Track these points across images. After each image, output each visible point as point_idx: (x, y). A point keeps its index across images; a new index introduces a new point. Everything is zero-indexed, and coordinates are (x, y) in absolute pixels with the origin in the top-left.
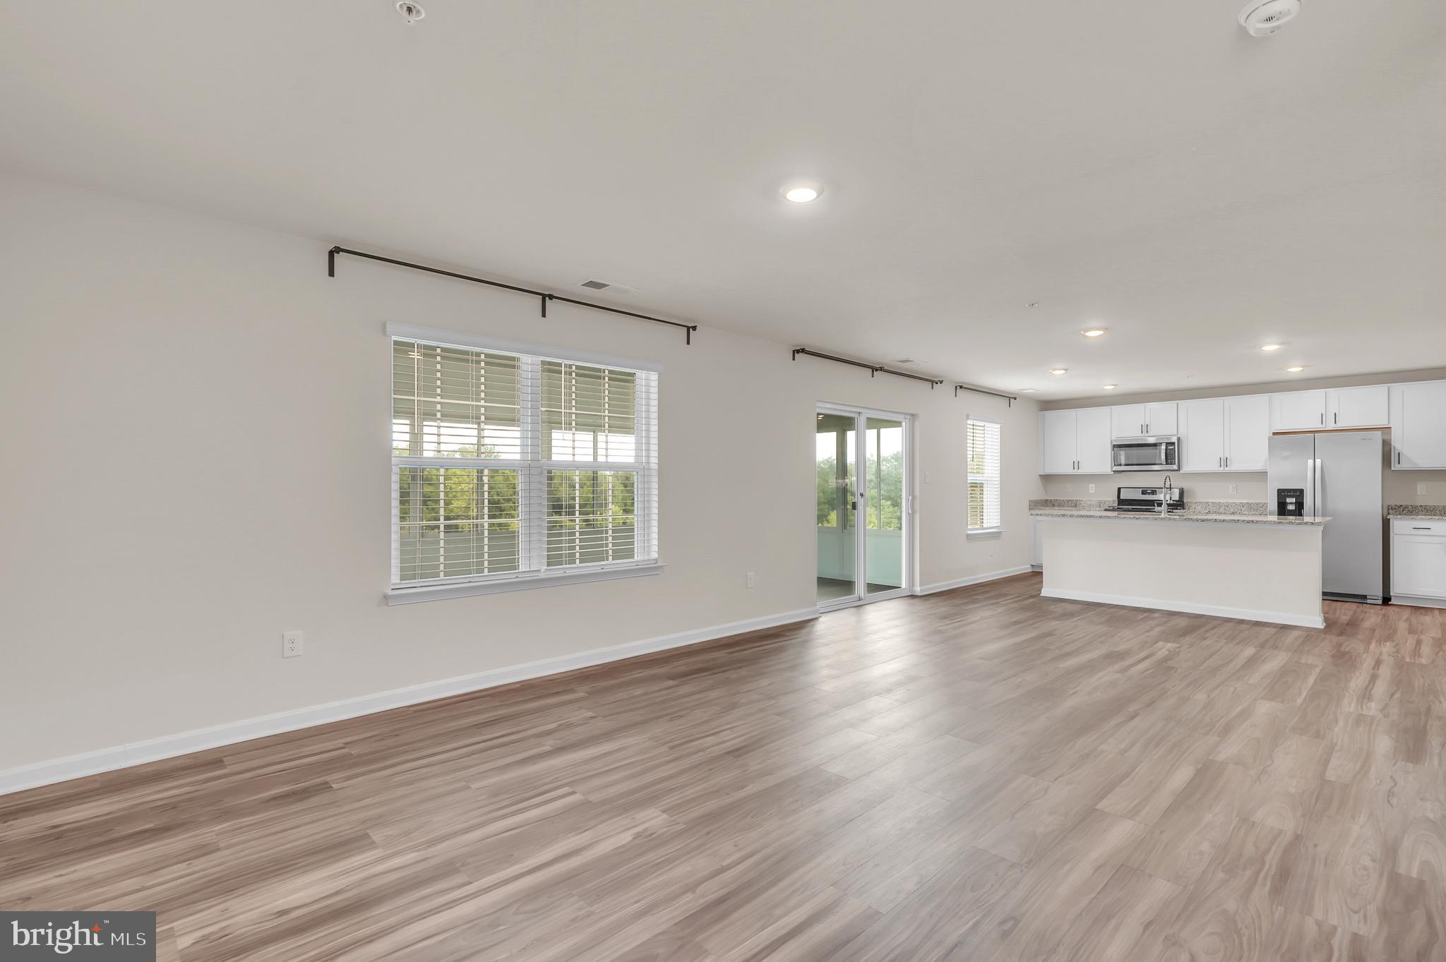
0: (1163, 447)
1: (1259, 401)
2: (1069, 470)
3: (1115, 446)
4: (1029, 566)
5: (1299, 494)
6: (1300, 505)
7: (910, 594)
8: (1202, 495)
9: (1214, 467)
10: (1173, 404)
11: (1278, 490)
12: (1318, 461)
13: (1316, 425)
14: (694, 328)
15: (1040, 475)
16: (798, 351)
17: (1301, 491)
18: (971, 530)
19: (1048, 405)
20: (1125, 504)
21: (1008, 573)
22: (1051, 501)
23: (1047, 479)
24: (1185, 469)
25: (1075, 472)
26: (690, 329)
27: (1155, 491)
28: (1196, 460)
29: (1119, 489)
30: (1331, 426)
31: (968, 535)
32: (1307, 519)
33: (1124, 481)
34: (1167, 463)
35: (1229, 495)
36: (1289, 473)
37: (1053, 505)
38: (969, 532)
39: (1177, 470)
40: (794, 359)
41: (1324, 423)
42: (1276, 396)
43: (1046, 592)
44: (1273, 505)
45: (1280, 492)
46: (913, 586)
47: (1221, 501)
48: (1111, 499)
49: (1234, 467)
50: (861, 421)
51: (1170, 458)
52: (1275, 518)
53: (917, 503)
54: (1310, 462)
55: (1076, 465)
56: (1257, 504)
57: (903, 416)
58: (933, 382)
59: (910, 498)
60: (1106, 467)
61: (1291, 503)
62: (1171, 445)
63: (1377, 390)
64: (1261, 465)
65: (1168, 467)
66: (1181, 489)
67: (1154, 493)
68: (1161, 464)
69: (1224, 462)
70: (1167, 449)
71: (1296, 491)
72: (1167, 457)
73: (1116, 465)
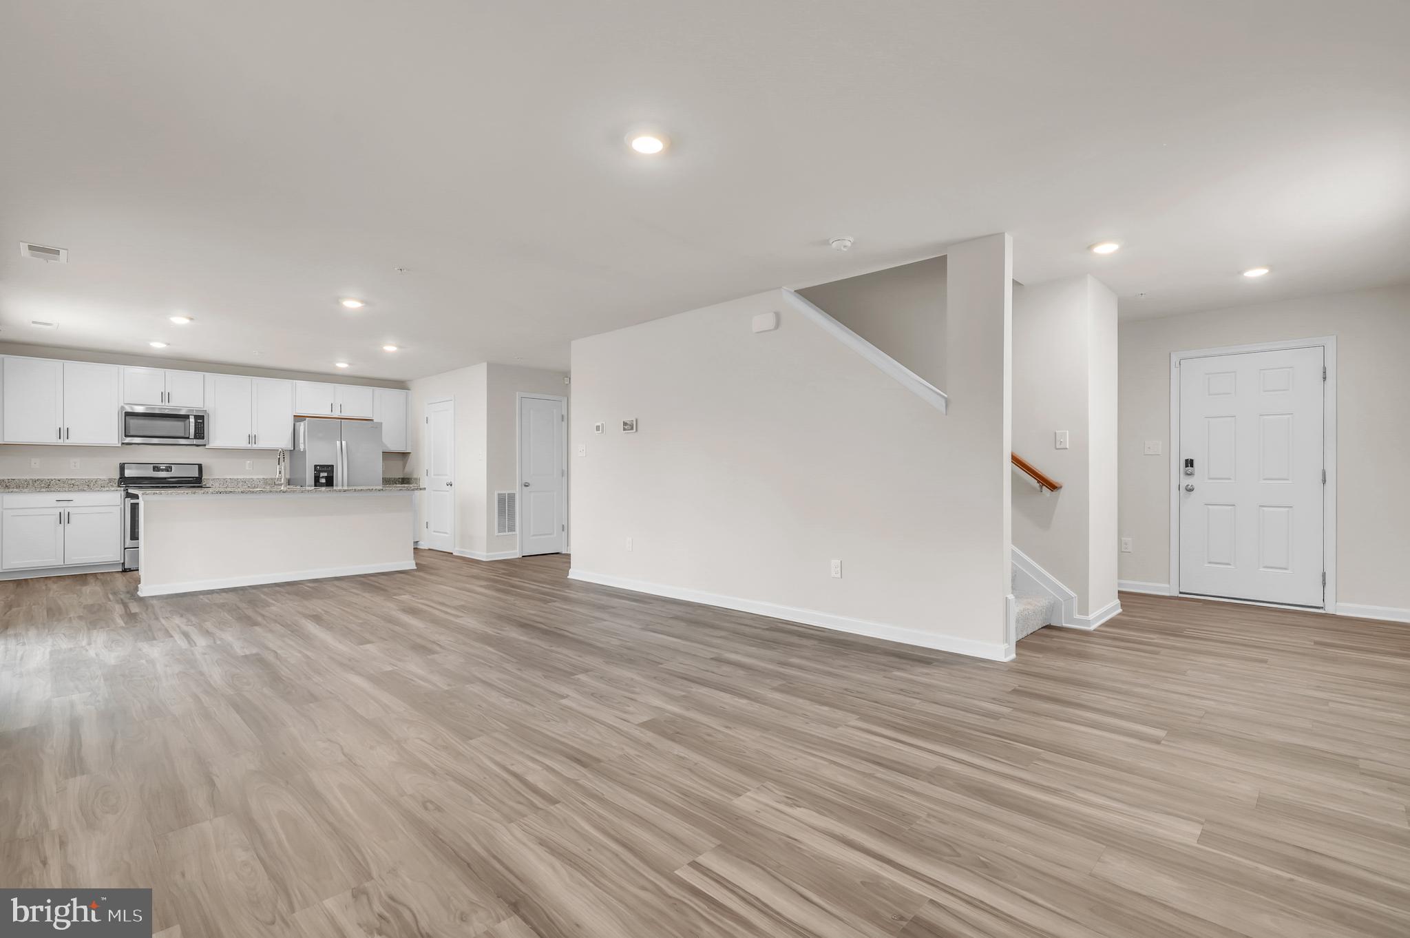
0: (192, 420)
3: (127, 414)
5: (330, 469)
6: (330, 478)
8: (217, 470)
9: (243, 444)
13: (326, 412)
17: (333, 466)
24: (211, 445)
25: (61, 442)
27: (171, 467)
30: (336, 414)
32: (335, 488)
33: (133, 454)
34: (195, 437)
36: (317, 454)
39: (204, 445)
41: (333, 412)
44: (310, 478)
47: (239, 477)
49: (262, 444)
51: (200, 433)
52: (310, 488)
56: (272, 479)
60: (110, 434)
61: (325, 477)
62: (197, 417)
63: (368, 391)
64: (286, 443)
65: (195, 442)
66: (200, 466)
67: (168, 469)
68: (188, 438)
69: (252, 439)
70: (196, 422)
71: (328, 466)
72: (195, 431)
73: (126, 436)
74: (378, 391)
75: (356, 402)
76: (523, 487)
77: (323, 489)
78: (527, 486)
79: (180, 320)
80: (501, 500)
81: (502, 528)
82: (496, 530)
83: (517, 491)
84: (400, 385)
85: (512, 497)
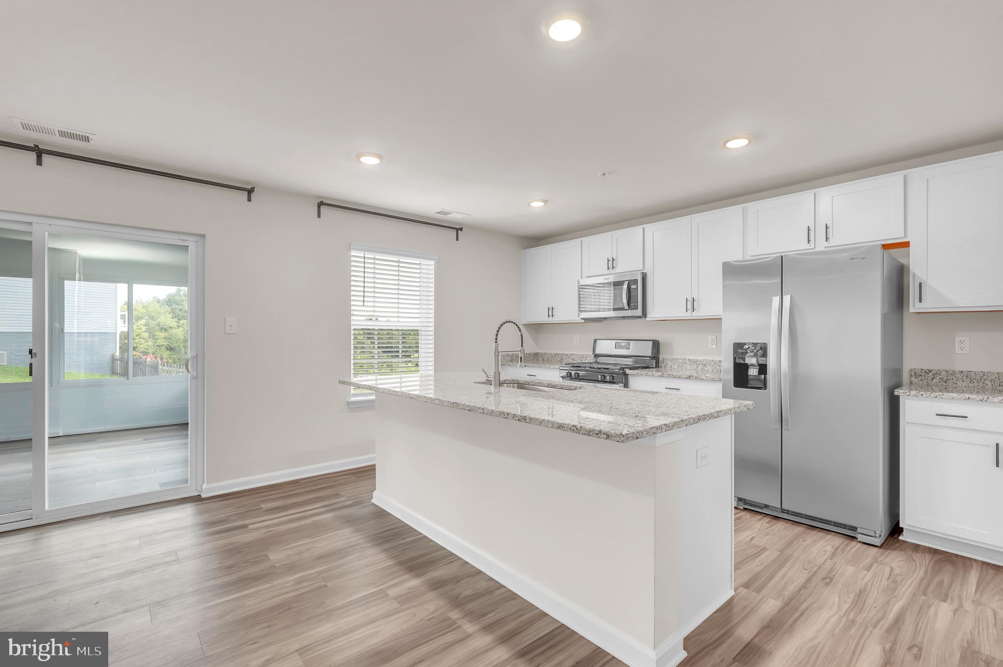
0: (626, 286)
2: (544, 317)
5: (760, 351)
11: (735, 344)
12: (787, 299)
18: (355, 395)
24: (652, 314)
25: (551, 320)
27: (629, 344)
28: (660, 302)
29: (597, 341)
30: (821, 246)
34: (630, 307)
38: (353, 399)
39: (639, 317)
41: (812, 242)
45: (737, 346)
49: (703, 311)
54: (776, 300)
55: (550, 311)
61: (754, 364)
65: (630, 313)
66: (656, 342)
69: (690, 304)
70: (629, 289)
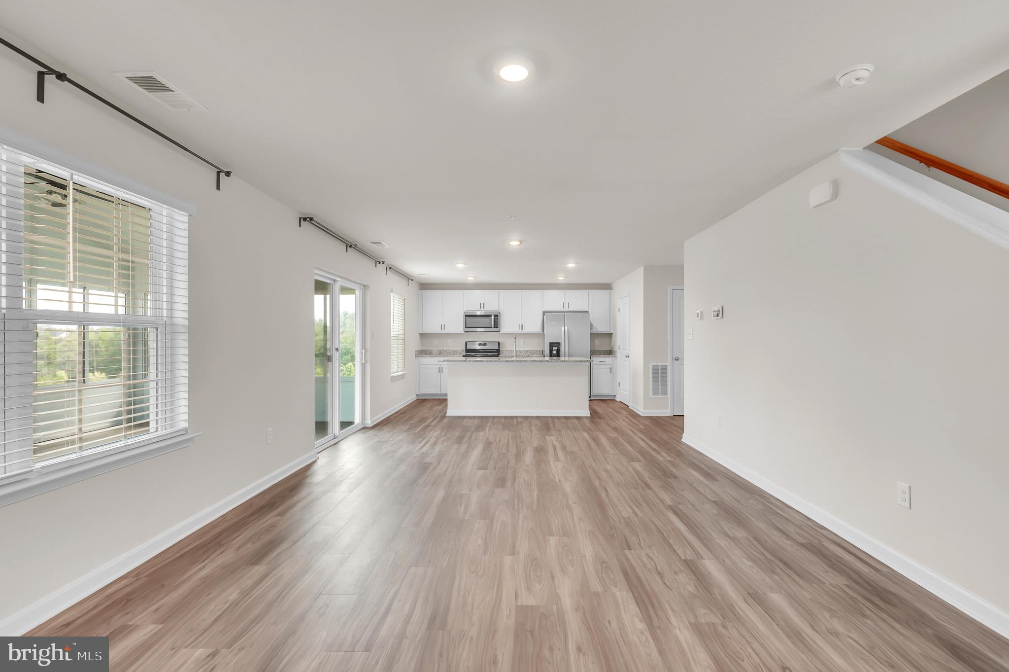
0: (493, 317)
1: (537, 293)
2: (437, 329)
3: (466, 316)
4: (415, 396)
5: (558, 345)
6: (558, 351)
7: (363, 427)
8: (508, 346)
9: (517, 330)
10: (495, 292)
11: (550, 343)
12: (566, 328)
13: (560, 309)
14: (228, 174)
15: (420, 334)
16: (305, 219)
17: (559, 343)
19: (425, 286)
20: (470, 352)
21: (408, 401)
22: (425, 350)
23: (423, 336)
24: (504, 331)
25: (442, 331)
26: (222, 173)
27: (486, 344)
28: (508, 325)
29: (466, 342)
30: (566, 309)
31: (392, 377)
32: (562, 359)
33: (470, 337)
34: (495, 327)
35: (523, 345)
36: (554, 333)
37: (426, 354)
38: (392, 375)
39: (498, 331)
40: (300, 226)
41: (564, 308)
42: (545, 292)
43: (450, 412)
44: (547, 352)
45: (551, 344)
46: (364, 420)
48: (461, 349)
49: (526, 330)
50: (337, 287)
51: (496, 325)
52: (547, 358)
53: (368, 354)
54: (563, 328)
55: (443, 327)
56: (534, 350)
57: (358, 286)
58: (378, 262)
59: (364, 351)
60: (460, 328)
61: (555, 350)
62: (496, 316)
63: (584, 292)
64: (538, 329)
65: (494, 329)
66: (499, 343)
67: (485, 345)
68: (491, 328)
69: (521, 327)
70: (494, 319)
71: (557, 343)
72: (494, 323)
73: (466, 328)
74: (592, 292)
75: (577, 301)
76: (674, 360)
77: (555, 358)
78: (677, 360)
79: (460, 266)
80: (655, 370)
81: (655, 392)
82: (651, 393)
83: (669, 363)
84: (607, 287)
85: (664, 369)
